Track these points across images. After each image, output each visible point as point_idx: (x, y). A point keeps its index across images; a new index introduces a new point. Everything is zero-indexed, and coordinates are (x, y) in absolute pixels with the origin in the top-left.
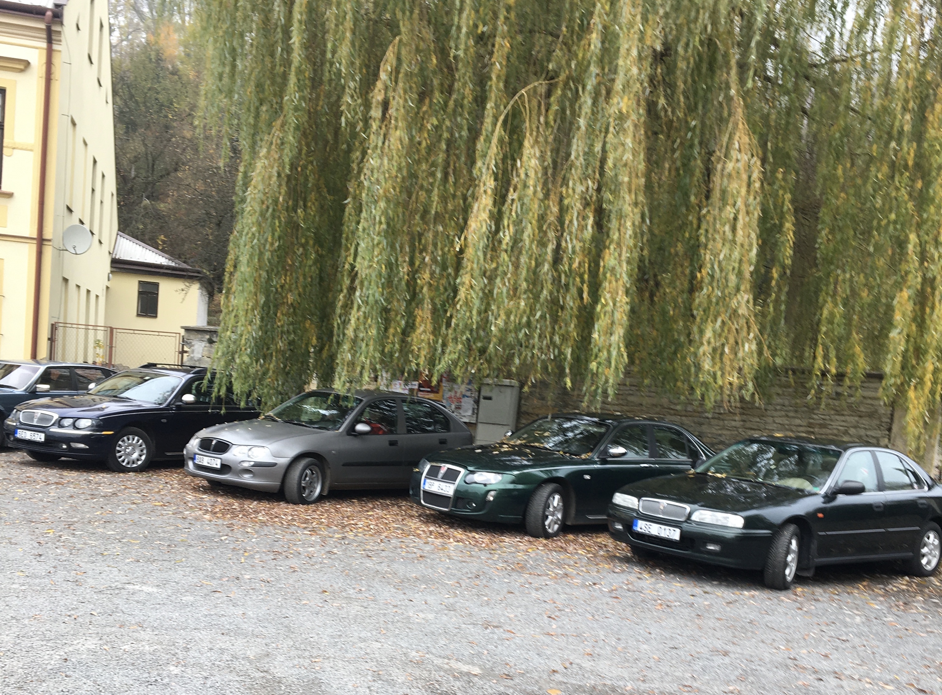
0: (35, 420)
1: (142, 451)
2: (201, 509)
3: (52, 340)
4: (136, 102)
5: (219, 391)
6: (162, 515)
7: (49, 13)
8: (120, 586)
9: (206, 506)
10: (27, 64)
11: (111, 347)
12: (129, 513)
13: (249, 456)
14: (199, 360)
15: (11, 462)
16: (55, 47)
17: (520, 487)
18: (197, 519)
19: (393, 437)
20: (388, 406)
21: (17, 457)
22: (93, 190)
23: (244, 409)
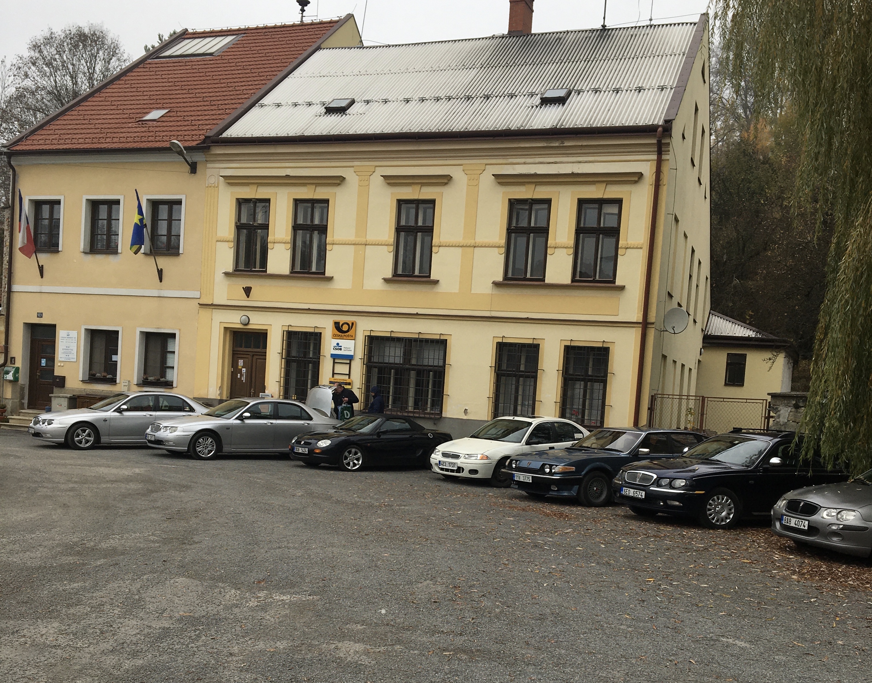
0: (638, 480)
1: (730, 510)
2: (788, 569)
3: (651, 409)
4: (731, 193)
5: (806, 454)
6: (751, 572)
7: (660, 129)
8: (714, 638)
9: (793, 566)
10: (640, 175)
11: (702, 415)
12: (720, 568)
13: (838, 519)
14: (785, 424)
15: (616, 515)
16: (664, 157)
18: (785, 578)
21: (621, 511)
22: (691, 276)
23: (831, 472)
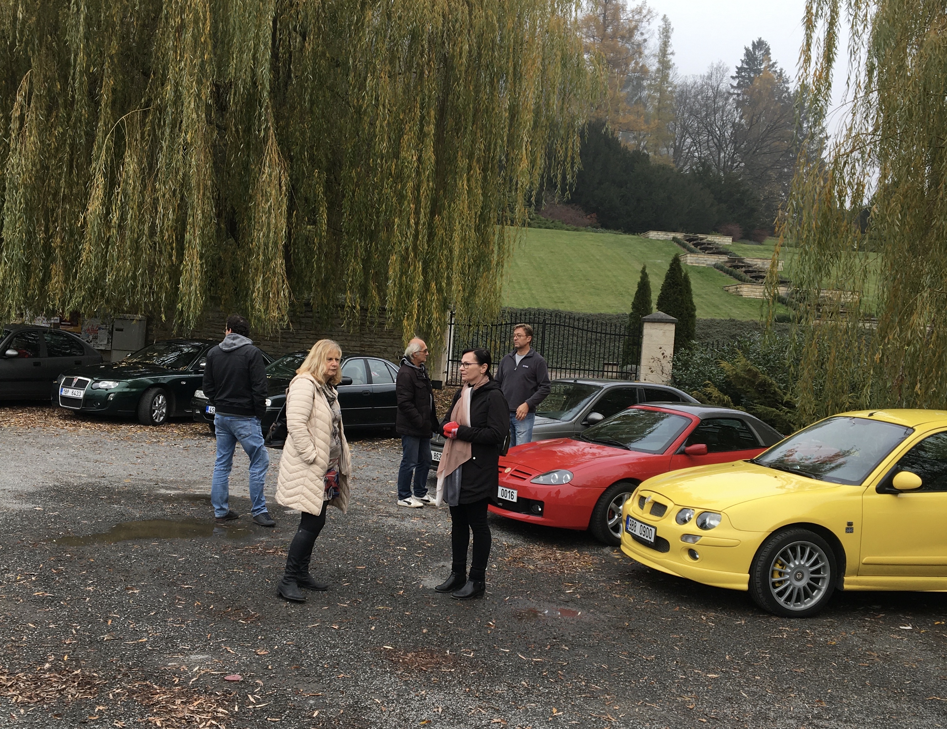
17: (134, 390)
19: (36, 360)
20: (33, 336)
